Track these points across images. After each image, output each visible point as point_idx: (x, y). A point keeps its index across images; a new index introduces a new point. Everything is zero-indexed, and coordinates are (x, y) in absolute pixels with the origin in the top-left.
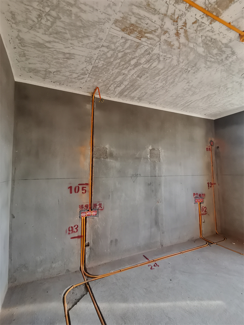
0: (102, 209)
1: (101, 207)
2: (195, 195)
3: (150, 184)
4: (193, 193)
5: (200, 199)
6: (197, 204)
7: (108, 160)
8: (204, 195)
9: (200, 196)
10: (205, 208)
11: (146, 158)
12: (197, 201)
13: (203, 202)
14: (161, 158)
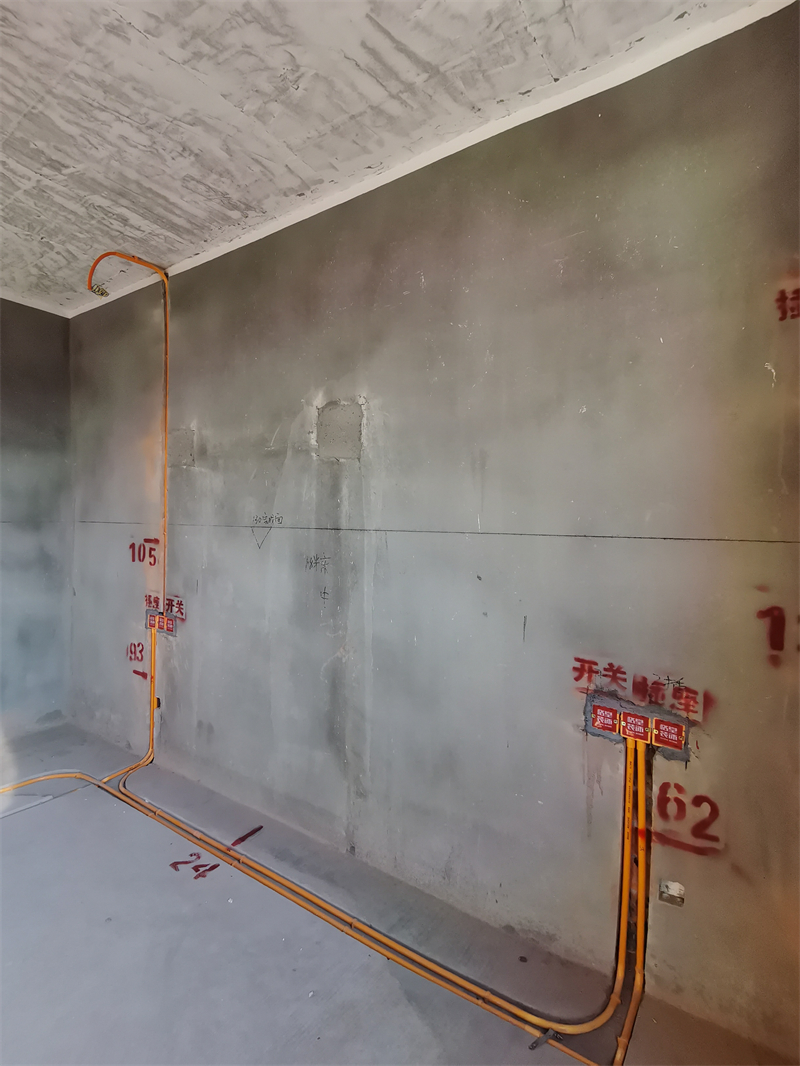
0: (183, 620)
1: (182, 614)
2: (591, 671)
3: (313, 563)
4: (577, 660)
5: (646, 721)
6: (611, 740)
7: (196, 469)
8: (700, 698)
9: (644, 697)
10: (706, 808)
11: (303, 450)
12: (610, 722)
13: (687, 750)
14: (365, 443)
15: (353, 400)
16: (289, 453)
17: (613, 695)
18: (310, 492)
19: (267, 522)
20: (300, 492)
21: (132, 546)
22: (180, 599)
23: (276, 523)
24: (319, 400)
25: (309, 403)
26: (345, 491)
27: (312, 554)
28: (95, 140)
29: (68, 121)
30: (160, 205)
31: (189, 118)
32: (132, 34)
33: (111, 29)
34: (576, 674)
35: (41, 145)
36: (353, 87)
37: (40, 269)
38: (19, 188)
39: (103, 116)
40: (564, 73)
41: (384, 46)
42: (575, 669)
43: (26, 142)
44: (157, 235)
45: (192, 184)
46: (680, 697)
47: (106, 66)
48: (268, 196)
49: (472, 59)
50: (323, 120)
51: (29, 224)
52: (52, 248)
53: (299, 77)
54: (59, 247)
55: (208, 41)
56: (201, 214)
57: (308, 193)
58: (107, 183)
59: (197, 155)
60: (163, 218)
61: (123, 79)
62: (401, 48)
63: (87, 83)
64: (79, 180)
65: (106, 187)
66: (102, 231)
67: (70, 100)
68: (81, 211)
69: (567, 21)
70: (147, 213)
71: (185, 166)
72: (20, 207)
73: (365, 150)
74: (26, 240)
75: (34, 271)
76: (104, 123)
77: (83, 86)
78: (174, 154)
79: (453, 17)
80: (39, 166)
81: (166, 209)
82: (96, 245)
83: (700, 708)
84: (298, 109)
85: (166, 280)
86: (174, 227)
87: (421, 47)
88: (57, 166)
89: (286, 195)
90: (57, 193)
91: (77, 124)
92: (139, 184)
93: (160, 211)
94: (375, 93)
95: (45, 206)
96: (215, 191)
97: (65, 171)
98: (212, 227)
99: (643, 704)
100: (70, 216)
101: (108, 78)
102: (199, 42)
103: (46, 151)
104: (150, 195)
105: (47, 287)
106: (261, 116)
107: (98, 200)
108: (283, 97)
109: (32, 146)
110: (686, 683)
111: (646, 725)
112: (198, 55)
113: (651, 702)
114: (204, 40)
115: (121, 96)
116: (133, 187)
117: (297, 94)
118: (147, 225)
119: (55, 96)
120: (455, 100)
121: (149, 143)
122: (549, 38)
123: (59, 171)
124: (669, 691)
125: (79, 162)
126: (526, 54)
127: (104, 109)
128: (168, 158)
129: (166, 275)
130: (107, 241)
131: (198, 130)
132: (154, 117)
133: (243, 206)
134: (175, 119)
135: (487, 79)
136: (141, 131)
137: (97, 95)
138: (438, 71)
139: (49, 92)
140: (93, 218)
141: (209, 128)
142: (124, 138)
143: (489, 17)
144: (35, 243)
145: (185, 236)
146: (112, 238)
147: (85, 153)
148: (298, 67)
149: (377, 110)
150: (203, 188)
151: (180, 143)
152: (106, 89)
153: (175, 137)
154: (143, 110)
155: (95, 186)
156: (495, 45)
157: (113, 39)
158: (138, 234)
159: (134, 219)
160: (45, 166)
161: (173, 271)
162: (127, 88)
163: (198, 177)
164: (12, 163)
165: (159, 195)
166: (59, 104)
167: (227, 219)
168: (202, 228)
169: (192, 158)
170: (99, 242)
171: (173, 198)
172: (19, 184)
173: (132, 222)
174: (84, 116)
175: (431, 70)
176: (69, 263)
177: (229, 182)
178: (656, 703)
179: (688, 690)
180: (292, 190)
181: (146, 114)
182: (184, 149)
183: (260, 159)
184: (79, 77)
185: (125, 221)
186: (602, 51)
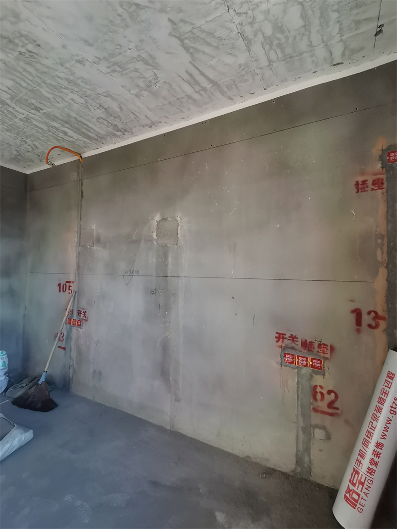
0: (86, 320)
1: (86, 317)
2: (283, 338)
3: (154, 292)
4: (277, 333)
5: (307, 358)
6: (292, 368)
7: (95, 248)
8: (329, 348)
9: (306, 348)
10: (333, 395)
11: (149, 240)
12: (291, 360)
13: (324, 370)
14: (180, 238)
15: (174, 218)
16: (143, 241)
17: (293, 348)
18: (153, 259)
19: (131, 273)
20: (148, 259)
21: (59, 285)
22: (85, 310)
23: (136, 273)
24: (158, 218)
25: (153, 219)
26: (170, 259)
27: (154, 288)
28: (58, 100)
29: (49, 93)
30: (84, 128)
31: (105, 94)
32: (87, 63)
33: (78, 61)
34: (277, 339)
35: (33, 101)
36: (180, 87)
37: (18, 152)
38: (17, 118)
39: (65, 91)
40: (268, 87)
41: (195, 73)
42: (276, 337)
43: (27, 100)
44: (80, 140)
45: (101, 121)
46: (321, 348)
47: (72, 74)
48: (135, 127)
49: (231, 80)
50: (165, 99)
51: (17, 132)
52: (26, 143)
53: (157, 82)
54: (30, 142)
55: (119, 67)
56: (103, 132)
57: (154, 127)
58: (61, 117)
59: (106, 109)
60: (84, 133)
61: (78, 78)
62: (202, 74)
63: (62, 79)
64: (48, 115)
65: (60, 119)
66: (53, 137)
67: (52, 85)
68: (45, 128)
69: (271, 69)
70: (77, 131)
71: (100, 113)
72: (15, 125)
73: (182, 111)
74: (14, 139)
75: (15, 152)
76: (65, 93)
77: (60, 80)
78: (95, 108)
79: (225, 64)
80: (29, 109)
81: (87, 129)
82: (49, 143)
83: (329, 352)
84: (155, 94)
85: (81, 159)
86: (89, 137)
87: (211, 74)
88: (38, 109)
89: (143, 127)
90: (35, 120)
91: (53, 94)
92: (76, 118)
93: (84, 130)
94: (189, 90)
95: (28, 125)
96: (112, 124)
97: (41, 111)
98: (107, 138)
99: (305, 351)
100: (39, 130)
101: (71, 78)
102: (116, 66)
103: (35, 104)
104: (80, 124)
105: (19, 160)
106: (137, 96)
107: (55, 124)
108: (148, 89)
109: (29, 102)
110: (323, 342)
111: (307, 361)
112: (114, 71)
113: (309, 350)
114: (118, 66)
115: (75, 84)
116: (73, 120)
117: (155, 88)
118: (76, 136)
119: (46, 84)
120: (223, 95)
121: (85, 103)
122: (264, 74)
123: (39, 111)
124: (316, 345)
125: (49, 108)
126: (254, 79)
127: (67, 88)
128: (92, 109)
129: (81, 157)
130: (55, 141)
131: (108, 99)
132: (89, 92)
133: (123, 130)
134: (98, 94)
135: (237, 87)
136: (81, 98)
137: (66, 84)
138: (217, 83)
139: (44, 82)
140: (50, 131)
141: (113, 98)
142: (72, 99)
143: (240, 65)
144: (19, 140)
145: (93, 141)
146: (58, 140)
147: (53, 105)
148: (157, 78)
149: (189, 97)
150: (106, 122)
151: (99, 104)
152: (69, 81)
153: (97, 101)
154: (84, 90)
155: (54, 118)
156: (241, 75)
157: (78, 65)
158: (71, 139)
159: (70, 133)
160: (33, 109)
161: (85, 155)
162: (79, 82)
163: (105, 118)
164: (17, 108)
165: (84, 124)
166: (47, 87)
167: (115, 135)
168: (102, 138)
169: (104, 110)
170: (51, 142)
171: (91, 125)
172: (18, 116)
173: (69, 134)
174: (57, 91)
175: (214, 83)
176: (33, 150)
177: (119, 120)
178: (311, 351)
179: (324, 344)
180: (147, 125)
181: (85, 91)
182: (100, 106)
183: (135, 112)
184: (59, 77)
185: (65, 133)
186: (284, 80)
